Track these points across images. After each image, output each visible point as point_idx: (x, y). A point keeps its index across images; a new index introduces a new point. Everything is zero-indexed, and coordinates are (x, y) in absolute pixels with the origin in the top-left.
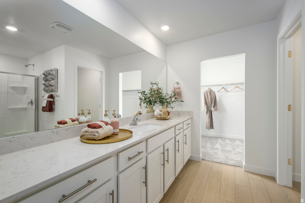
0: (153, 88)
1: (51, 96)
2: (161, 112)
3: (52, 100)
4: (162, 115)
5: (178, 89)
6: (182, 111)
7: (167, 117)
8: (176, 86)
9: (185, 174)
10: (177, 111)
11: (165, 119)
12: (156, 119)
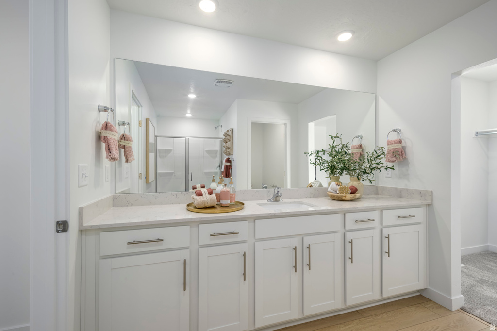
0: (335, 144)
1: (228, 160)
2: (338, 187)
3: (228, 164)
4: (338, 192)
5: (395, 143)
6: (407, 190)
7: (345, 196)
8: (394, 137)
9: (385, 314)
10: (396, 188)
11: (340, 199)
12: (329, 199)
